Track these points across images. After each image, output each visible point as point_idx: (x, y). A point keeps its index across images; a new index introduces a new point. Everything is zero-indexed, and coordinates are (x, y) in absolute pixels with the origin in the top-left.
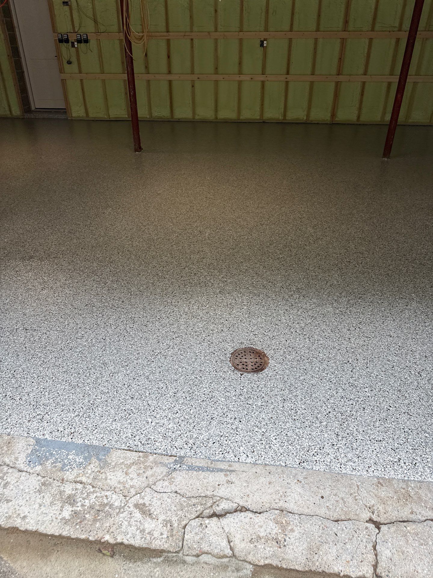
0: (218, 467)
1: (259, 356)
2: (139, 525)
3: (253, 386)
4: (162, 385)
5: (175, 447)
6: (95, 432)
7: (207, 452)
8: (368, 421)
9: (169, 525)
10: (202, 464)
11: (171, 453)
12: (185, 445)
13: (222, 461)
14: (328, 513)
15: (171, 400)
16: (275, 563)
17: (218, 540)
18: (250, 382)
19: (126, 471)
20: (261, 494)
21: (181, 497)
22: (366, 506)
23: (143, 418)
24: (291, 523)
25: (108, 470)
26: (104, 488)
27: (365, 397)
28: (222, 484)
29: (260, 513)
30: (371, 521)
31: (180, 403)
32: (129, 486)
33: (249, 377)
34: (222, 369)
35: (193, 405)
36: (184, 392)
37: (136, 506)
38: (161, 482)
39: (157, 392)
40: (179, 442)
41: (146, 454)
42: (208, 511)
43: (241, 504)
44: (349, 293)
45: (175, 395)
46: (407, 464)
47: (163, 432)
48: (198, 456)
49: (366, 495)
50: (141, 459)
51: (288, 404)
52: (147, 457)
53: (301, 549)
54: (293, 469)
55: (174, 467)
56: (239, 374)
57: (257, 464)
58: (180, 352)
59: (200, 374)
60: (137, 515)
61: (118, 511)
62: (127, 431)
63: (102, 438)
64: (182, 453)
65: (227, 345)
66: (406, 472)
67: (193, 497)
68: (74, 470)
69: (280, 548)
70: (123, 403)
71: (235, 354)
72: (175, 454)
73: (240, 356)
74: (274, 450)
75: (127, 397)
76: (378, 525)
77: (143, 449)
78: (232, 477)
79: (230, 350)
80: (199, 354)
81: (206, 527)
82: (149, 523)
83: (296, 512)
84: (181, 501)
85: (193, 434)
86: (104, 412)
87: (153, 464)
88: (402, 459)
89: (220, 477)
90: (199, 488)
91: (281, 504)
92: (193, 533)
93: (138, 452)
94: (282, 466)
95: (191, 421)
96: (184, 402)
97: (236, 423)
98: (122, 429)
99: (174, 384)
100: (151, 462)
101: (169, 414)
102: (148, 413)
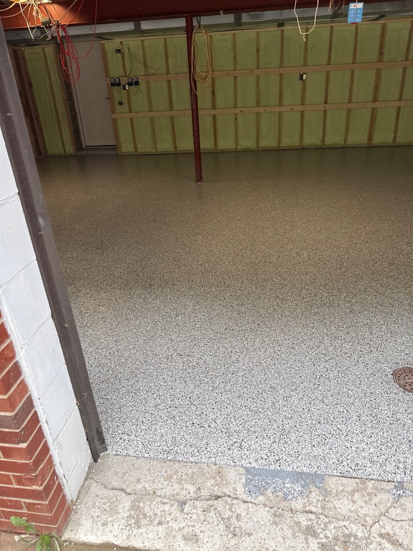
4: (341, 409)
5: (388, 472)
6: (300, 458)
11: (388, 479)
12: (397, 470)
15: (358, 423)
19: (351, 499)
23: (340, 443)
25: (332, 498)
26: (338, 518)
31: (369, 426)
32: (363, 515)
34: (391, 390)
35: (383, 428)
36: (367, 415)
37: (381, 535)
38: (393, 509)
39: (340, 416)
40: (390, 467)
41: (364, 481)
45: (360, 418)
47: (367, 456)
55: (398, 493)
58: (340, 375)
59: (372, 396)
60: (387, 545)
61: (365, 542)
62: (331, 457)
63: (310, 465)
64: (398, 478)
65: (382, 366)
68: (298, 499)
70: (313, 428)
71: (396, 375)
72: (392, 480)
73: (403, 376)
75: (314, 422)
77: (356, 475)
79: (389, 371)
80: (360, 376)
85: (398, 458)
86: (299, 437)
87: (374, 490)
93: (353, 478)
95: (389, 445)
96: (372, 425)
98: (325, 455)
99: (353, 408)
100: (372, 489)
101: (364, 438)
102: (343, 437)
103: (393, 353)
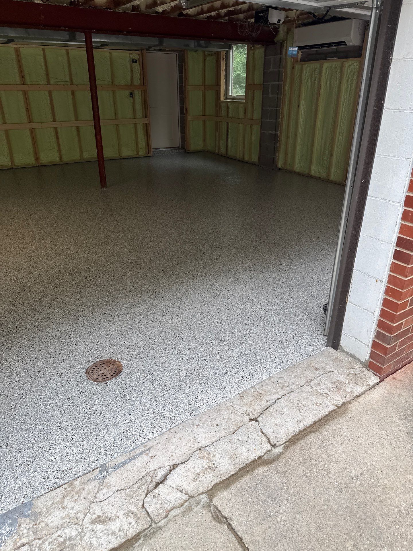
0: (137, 453)
1: (110, 364)
2: (107, 532)
3: (122, 386)
4: (41, 427)
5: (92, 462)
7: (121, 449)
8: (212, 365)
9: (130, 514)
10: (123, 459)
11: (92, 468)
12: (99, 456)
13: (136, 448)
14: (226, 432)
15: (59, 433)
16: (218, 480)
17: (173, 496)
18: (117, 385)
19: (62, 506)
20: (180, 449)
21: (125, 490)
22: (243, 414)
23: (44, 460)
24: (211, 452)
25: (44, 518)
26: (51, 532)
27: (201, 352)
28: (148, 461)
29: (187, 461)
30: (251, 420)
31: (70, 430)
32: (74, 515)
33: (114, 382)
34: (86, 388)
35: (82, 426)
36: (66, 421)
37: (93, 522)
38: (100, 492)
39: (41, 434)
40: (93, 457)
41: (70, 483)
42: (151, 485)
43: (171, 464)
44: (146, 292)
45: (60, 427)
46: (248, 377)
47: (71, 459)
48: (116, 456)
49: (239, 408)
50: (68, 489)
51: (156, 384)
52: (72, 484)
53: (227, 461)
54: (189, 420)
55: (102, 475)
56: (104, 384)
57: (163, 433)
58: (36, 394)
59: (69, 401)
60: (99, 527)
62: (37, 479)
64: (101, 462)
65: (76, 369)
66: (250, 382)
67: (133, 484)
68: (7, 541)
69: (214, 470)
70: (13, 461)
71: (89, 372)
72: (96, 467)
73: (95, 371)
74: (169, 417)
75: (14, 454)
76: (256, 420)
77: (64, 482)
78: (152, 452)
79: (83, 371)
80: (56, 387)
81: (159, 494)
82: (114, 524)
83: (209, 444)
84: (126, 493)
85: (99, 445)
87: (82, 486)
88: (244, 376)
89: (144, 458)
90: (134, 476)
91: (197, 446)
92: (152, 505)
93: (61, 486)
94: (180, 423)
95: (90, 437)
96: (73, 428)
97: (128, 417)
98: (30, 480)
99: (53, 420)
100: (80, 485)
101: (67, 443)
102: (46, 454)
103: (84, 354)
